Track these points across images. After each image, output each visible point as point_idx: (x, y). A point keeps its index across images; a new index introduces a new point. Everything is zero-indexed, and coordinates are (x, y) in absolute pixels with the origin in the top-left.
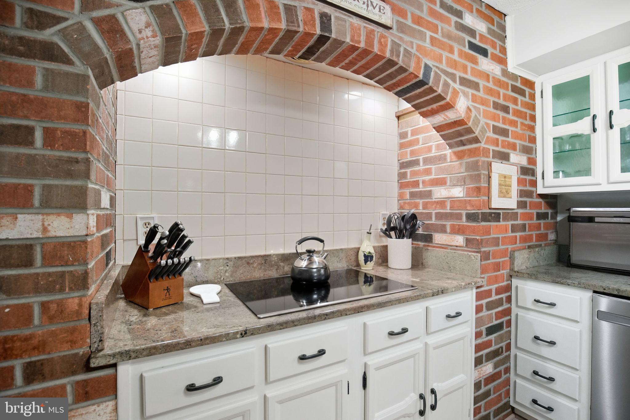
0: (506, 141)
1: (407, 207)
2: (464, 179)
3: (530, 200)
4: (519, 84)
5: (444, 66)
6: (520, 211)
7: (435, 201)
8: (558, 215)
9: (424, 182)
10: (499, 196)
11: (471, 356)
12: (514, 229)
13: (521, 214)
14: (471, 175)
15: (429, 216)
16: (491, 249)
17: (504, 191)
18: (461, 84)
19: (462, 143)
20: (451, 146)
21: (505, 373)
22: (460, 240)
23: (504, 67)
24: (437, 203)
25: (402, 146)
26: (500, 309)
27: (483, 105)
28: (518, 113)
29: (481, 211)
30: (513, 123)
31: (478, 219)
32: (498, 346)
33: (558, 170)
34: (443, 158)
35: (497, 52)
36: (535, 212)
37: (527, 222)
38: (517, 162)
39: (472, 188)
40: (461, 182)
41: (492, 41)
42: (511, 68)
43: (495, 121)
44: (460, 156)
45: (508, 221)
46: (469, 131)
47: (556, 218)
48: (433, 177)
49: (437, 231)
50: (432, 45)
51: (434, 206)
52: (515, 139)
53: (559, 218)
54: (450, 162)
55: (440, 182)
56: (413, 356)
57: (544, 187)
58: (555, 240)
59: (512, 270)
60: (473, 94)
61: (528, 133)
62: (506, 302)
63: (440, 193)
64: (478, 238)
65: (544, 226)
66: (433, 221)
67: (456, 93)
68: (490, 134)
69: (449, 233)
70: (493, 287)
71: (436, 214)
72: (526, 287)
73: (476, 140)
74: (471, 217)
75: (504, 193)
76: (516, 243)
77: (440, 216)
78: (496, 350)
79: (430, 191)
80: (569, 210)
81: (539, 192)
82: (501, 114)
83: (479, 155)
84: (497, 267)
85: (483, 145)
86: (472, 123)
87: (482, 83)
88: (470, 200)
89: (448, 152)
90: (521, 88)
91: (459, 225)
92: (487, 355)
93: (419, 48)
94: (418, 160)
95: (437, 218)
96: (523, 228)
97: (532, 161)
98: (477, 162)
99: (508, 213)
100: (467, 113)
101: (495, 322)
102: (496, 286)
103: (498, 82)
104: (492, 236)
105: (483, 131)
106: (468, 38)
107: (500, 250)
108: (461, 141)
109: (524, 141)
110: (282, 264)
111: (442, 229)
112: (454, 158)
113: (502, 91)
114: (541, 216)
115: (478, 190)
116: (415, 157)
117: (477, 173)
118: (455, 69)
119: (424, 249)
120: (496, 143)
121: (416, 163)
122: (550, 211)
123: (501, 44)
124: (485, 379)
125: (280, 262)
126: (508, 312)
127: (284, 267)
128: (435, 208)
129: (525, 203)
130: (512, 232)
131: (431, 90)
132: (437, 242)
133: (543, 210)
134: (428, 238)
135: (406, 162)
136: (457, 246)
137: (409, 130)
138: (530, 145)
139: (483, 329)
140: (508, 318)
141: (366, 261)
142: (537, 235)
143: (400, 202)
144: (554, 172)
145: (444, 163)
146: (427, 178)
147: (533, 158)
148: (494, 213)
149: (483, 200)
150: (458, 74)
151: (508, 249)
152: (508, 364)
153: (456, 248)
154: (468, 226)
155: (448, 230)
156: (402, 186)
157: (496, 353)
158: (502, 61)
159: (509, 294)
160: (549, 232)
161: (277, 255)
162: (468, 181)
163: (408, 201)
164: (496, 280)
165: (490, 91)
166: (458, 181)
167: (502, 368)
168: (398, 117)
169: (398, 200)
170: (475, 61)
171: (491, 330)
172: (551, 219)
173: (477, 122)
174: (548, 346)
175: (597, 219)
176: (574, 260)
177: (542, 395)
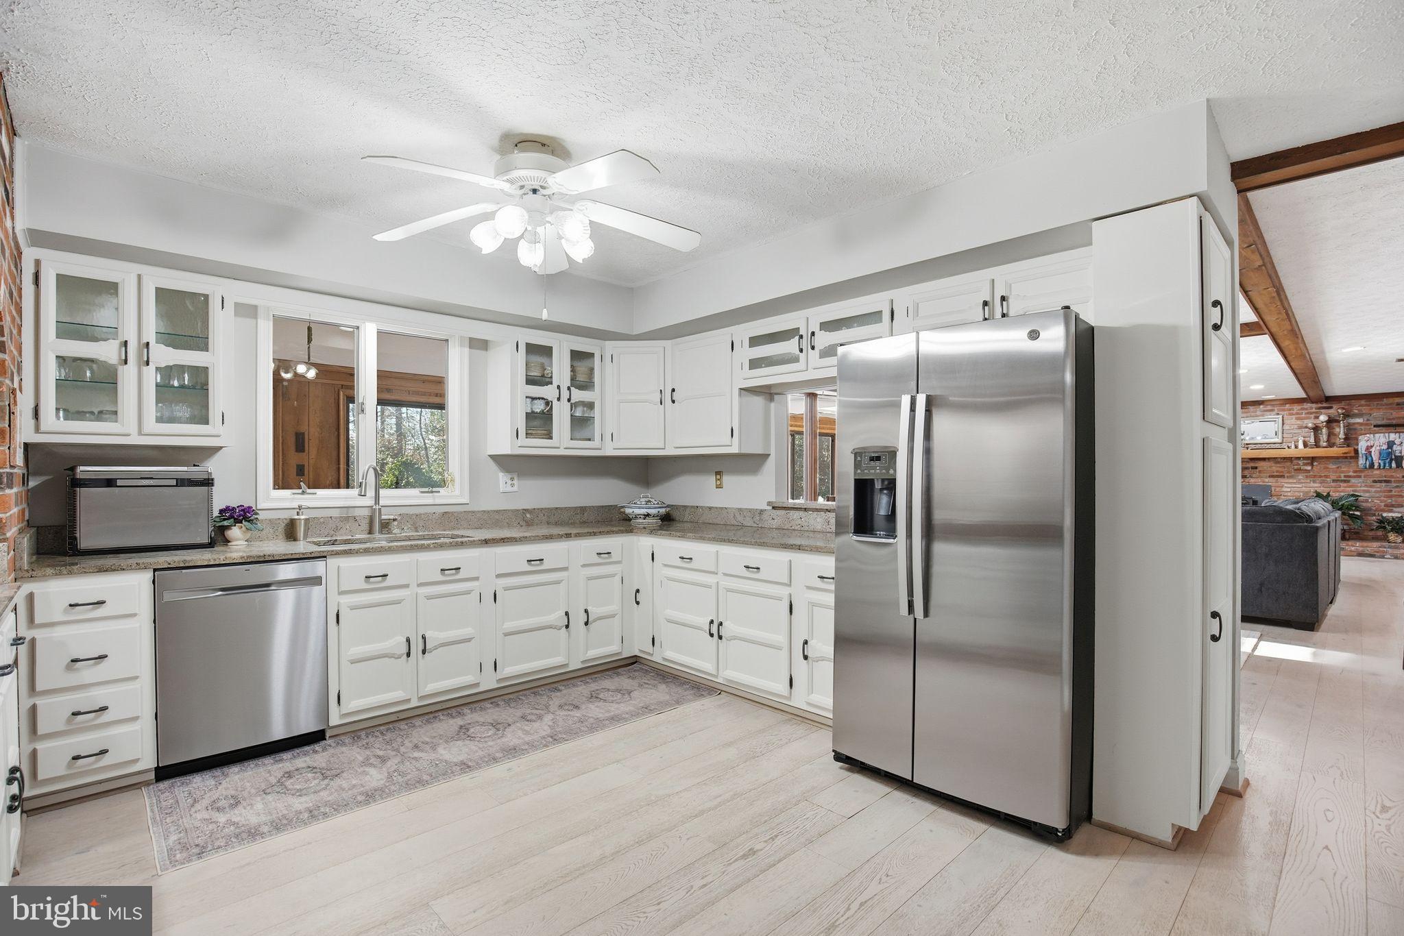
8: (31, 478)
12: (16, 500)
30: (14, 321)
33: (59, 407)
42: (19, 228)
47: (28, 484)
53: (31, 484)
57: (36, 433)
58: (29, 520)
59: (18, 569)
61: (19, 339)
72: (51, 590)
80: (71, 469)
81: (26, 439)
114: (23, 480)
138: (19, 359)
144: (56, 409)
147: (20, 382)
148: (11, 474)
174: (96, 664)
175: (119, 483)
176: (85, 543)
177: (86, 741)
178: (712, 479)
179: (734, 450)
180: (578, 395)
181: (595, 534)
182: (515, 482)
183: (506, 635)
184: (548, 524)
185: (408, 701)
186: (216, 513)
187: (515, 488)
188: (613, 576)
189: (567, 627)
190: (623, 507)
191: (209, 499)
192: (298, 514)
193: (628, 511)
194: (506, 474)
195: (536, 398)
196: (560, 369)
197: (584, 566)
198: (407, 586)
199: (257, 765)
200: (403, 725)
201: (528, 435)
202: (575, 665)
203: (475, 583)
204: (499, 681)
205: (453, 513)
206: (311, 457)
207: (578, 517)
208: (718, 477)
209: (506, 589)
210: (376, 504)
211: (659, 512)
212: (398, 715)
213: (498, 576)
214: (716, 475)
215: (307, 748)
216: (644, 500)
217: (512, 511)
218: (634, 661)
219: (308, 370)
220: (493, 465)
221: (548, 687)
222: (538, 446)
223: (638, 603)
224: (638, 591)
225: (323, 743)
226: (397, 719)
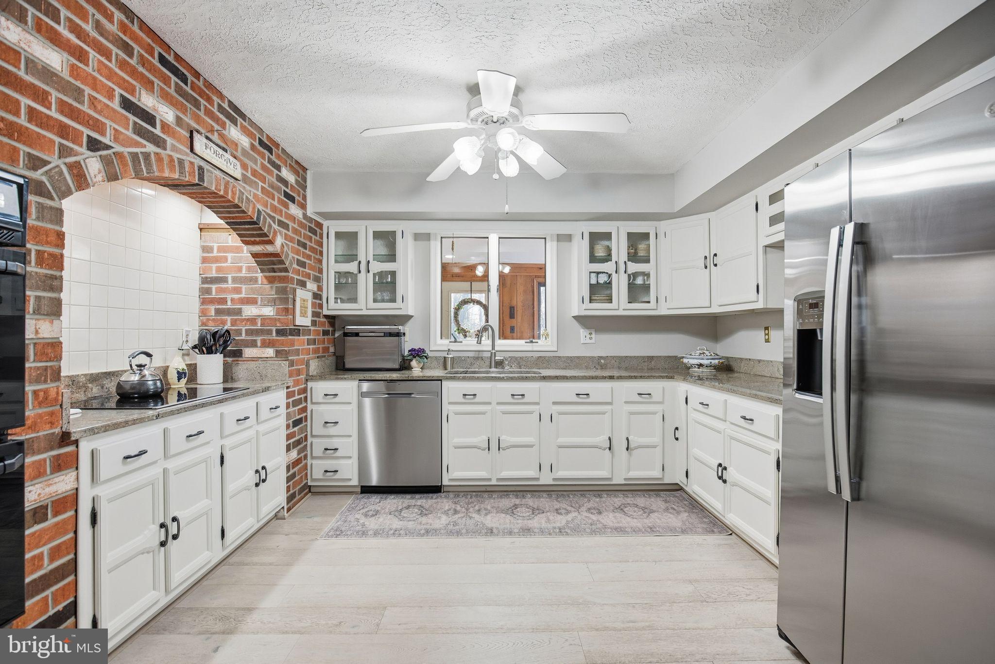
0: (305, 271)
1: (211, 323)
2: (274, 300)
3: (319, 319)
4: (313, 226)
5: (269, 211)
6: (312, 328)
7: (245, 319)
8: (336, 332)
9: (232, 300)
10: (301, 316)
11: (284, 444)
12: (309, 342)
13: (314, 330)
14: (280, 297)
15: (239, 332)
16: (295, 358)
17: (303, 312)
18: (279, 225)
19: (274, 271)
20: (262, 271)
21: (304, 460)
22: (270, 352)
23: (305, 212)
24: (248, 320)
25: (204, 260)
26: (300, 407)
27: (291, 242)
28: (312, 250)
29: (288, 328)
30: (309, 257)
31: (287, 333)
32: (300, 437)
33: (337, 297)
34: (254, 280)
35: (300, 199)
36: (321, 329)
37: (316, 337)
38: (311, 289)
39: (281, 308)
40: (273, 302)
41: (298, 190)
42: (309, 213)
43: (298, 255)
44: (271, 280)
45: (305, 336)
46: (282, 262)
47: (334, 335)
48: (243, 296)
49: (247, 346)
50: (262, 193)
51: (244, 323)
52: (310, 270)
53: (337, 335)
54: (261, 284)
55: (252, 301)
56: (249, 441)
57: (328, 310)
58: (334, 353)
59: (307, 375)
60: (285, 234)
61: (318, 265)
62: (304, 401)
63: (250, 311)
64: (286, 349)
65: (327, 341)
66: (244, 336)
67: (275, 233)
68: (295, 266)
69: (260, 347)
70: (296, 389)
71: (246, 330)
72: (318, 386)
73: (286, 270)
74: (279, 332)
75: (304, 314)
76: (310, 355)
77: (249, 332)
78: (298, 440)
79: (241, 309)
80: (344, 328)
81: (324, 313)
82: (302, 249)
83: (287, 283)
84: (299, 372)
85: (290, 274)
86: (285, 257)
87: (291, 224)
88: (279, 319)
89: (260, 275)
90: (314, 229)
91: (269, 339)
92: (293, 443)
93: (255, 195)
94: (227, 278)
95: (247, 334)
96: (314, 342)
97: (320, 288)
98: (286, 287)
99: (305, 329)
100: (281, 248)
101: (298, 417)
102: (298, 388)
103: (301, 224)
104: (295, 348)
105: (291, 264)
106: (284, 188)
107: (300, 359)
108: (273, 268)
109: (315, 272)
110: (90, 385)
111: (253, 344)
112: (265, 281)
113: (303, 231)
114: (325, 333)
115: (287, 310)
116: (223, 274)
117: (285, 296)
118: (275, 213)
119: (233, 365)
120: (298, 272)
121: (224, 280)
122: (331, 329)
123: (304, 193)
124: (293, 463)
125: (88, 383)
126: (304, 410)
127: (92, 389)
128: (246, 324)
129: (316, 321)
130: (308, 345)
131: (260, 229)
132: (247, 356)
133: (327, 328)
134: (238, 354)
135: (211, 278)
136: (267, 358)
137: (215, 246)
138: (319, 275)
139: (291, 422)
140: (305, 414)
141: (179, 379)
142: (323, 348)
143: (201, 318)
144: (335, 298)
145: (256, 284)
146: (236, 296)
147: (320, 286)
148: (297, 329)
149: (291, 318)
150: (277, 217)
151: (304, 358)
152: (306, 452)
153: (266, 359)
154: (278, 340)
155: (259, 344)
156: (204, 302)
157: (298, 442)
158: (303, 206)
159: (306, 395)
160: (330, 346)
161: (85, 375)
162: (277, 303)
163: (214, 317)
164: (297, 383)
165: (295, 231)
166: (268, 302)
167: (302, 455)
168: (201, 229)
169: (199, 316)
170: (287, 207)
171: (296, 423)
172: (332, 335)
173: (287, 256)
174: (334, 426)
175: (360, 334)
176: (348, 366)
177: (330, 464)
178: (761, 334)
179: (760, 305)
180: (633, 267)
181: (635, 377)
182: (593, 336)
183: (560, 447)
184: (619, 368)
185: (490, 480)
186: (406, 353)
187: (593, 341)
188: (654, 413)
189: (610, 449)
190: (683, 358)
191: (399, 346)
192: (448, 354)
193: (685, 361)
194: (586, 330)
195: (601, 273)
196: (620, 248)
197: (626, 402)
198: (490, 403)
199: (402, 498)
200: (486, 495)
201: (591, 301)
202: (618, 480)
203: (537, 407)
204: (554, 479)
205: (545, 357)
206: (519, 321)
207: (646, 364)
208: (767, 332)
209: (560, 413)
210: (492, 350)
211: (711, 363)
212: (485, 487)
213: (554, 403)
214: (765, 330)
215: (431, 495)
216: (699, 352)
217: (589, 357)
218: (676, 488)
219: (504, 268)
220: (575, 323)
221: (595, 493)
222: (600, 309)
223: (677, 439)
224: (677, 429)
225: (439, 494)
226: (485, 490)
